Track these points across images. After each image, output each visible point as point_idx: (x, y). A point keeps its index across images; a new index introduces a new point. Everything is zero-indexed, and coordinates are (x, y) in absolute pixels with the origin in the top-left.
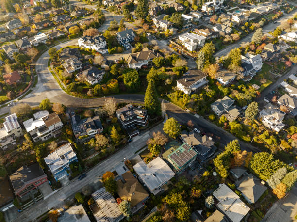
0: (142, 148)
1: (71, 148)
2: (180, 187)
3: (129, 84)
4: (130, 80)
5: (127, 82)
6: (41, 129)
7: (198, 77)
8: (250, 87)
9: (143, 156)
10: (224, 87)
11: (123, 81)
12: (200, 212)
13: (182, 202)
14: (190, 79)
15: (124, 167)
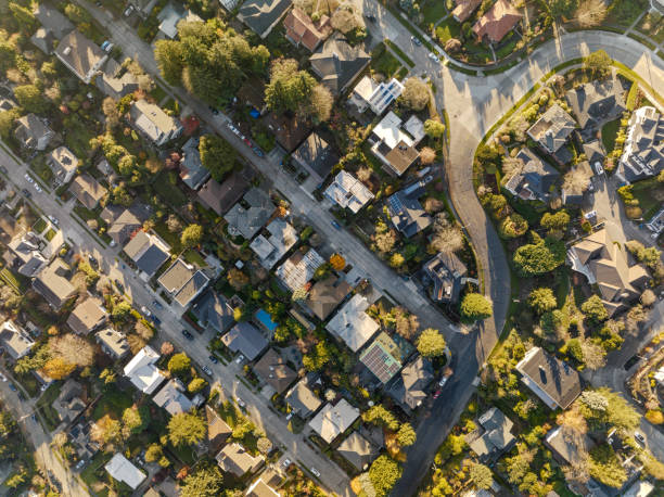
0: (394, 299)
1: (364, 201)
2: (341, 359)
3: (518, 258)
4: (529, 258)
5: (523, 254)
6: (384, 148)
7: (555, 390)
8: (550, 487)
9: (380, 304)
10: (542, 438)
11: (524, 244)
12: (319, 381)
13: (321, 361)
14: (549, 374)
15: (359, 278)
